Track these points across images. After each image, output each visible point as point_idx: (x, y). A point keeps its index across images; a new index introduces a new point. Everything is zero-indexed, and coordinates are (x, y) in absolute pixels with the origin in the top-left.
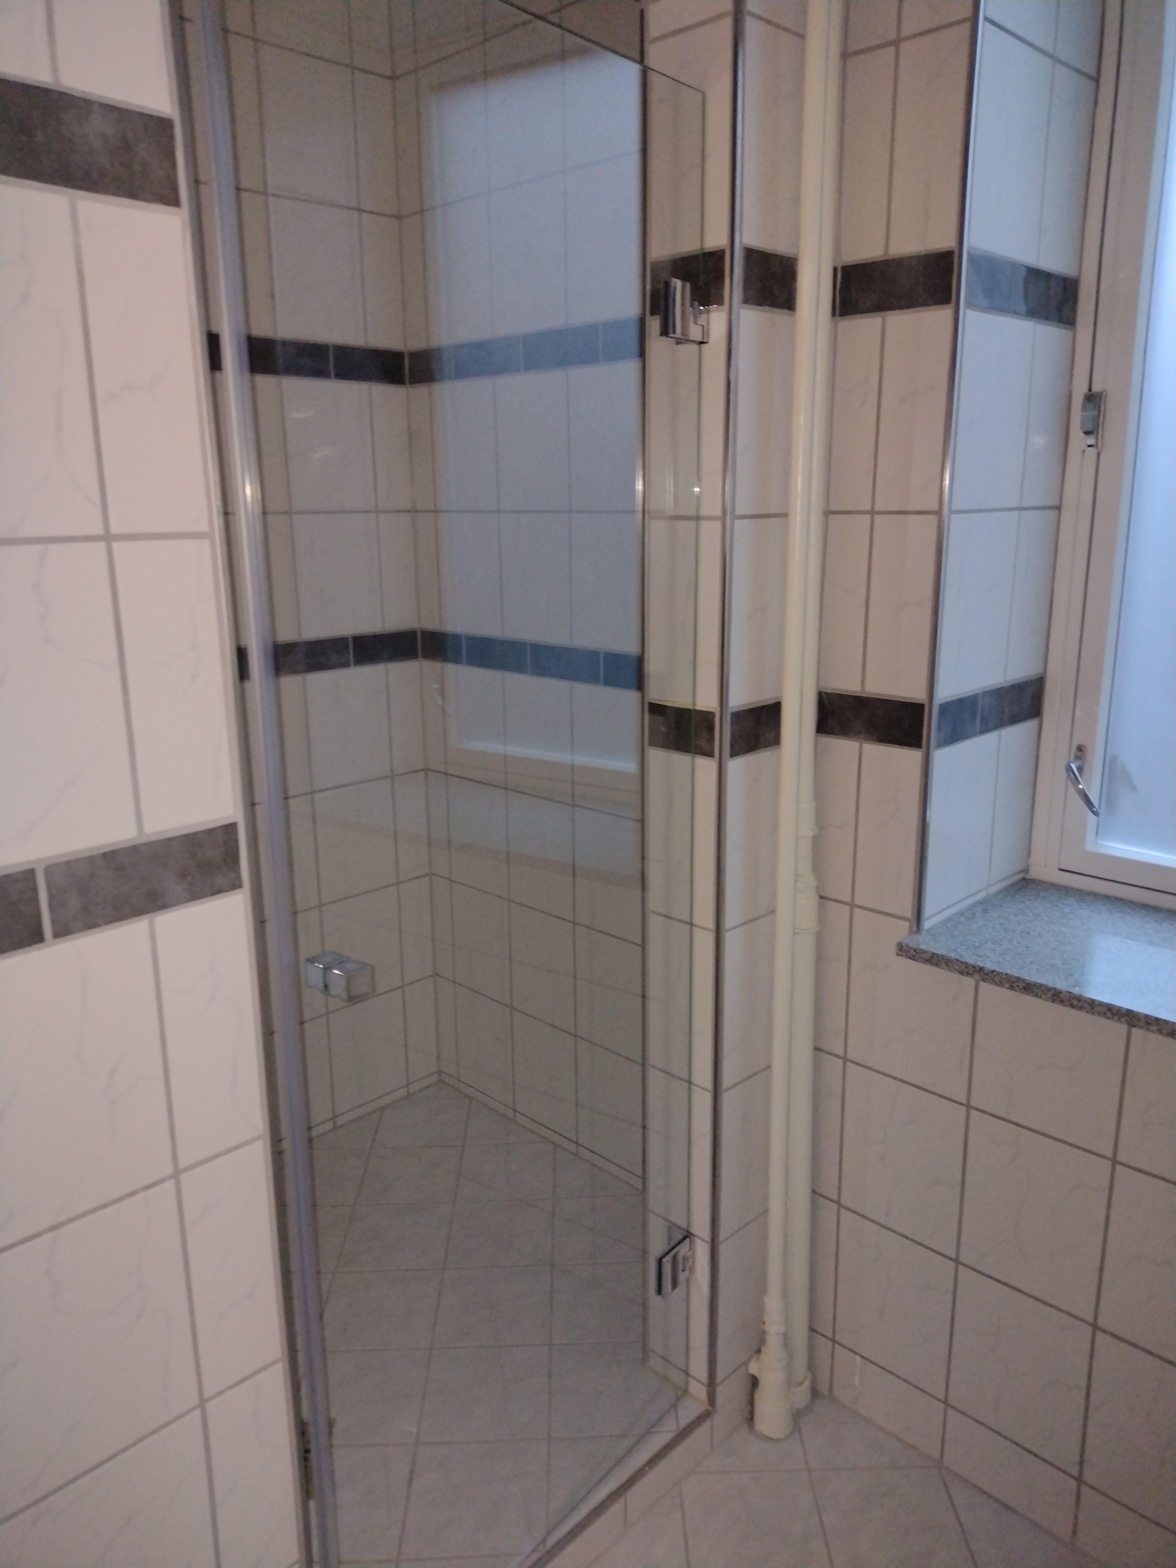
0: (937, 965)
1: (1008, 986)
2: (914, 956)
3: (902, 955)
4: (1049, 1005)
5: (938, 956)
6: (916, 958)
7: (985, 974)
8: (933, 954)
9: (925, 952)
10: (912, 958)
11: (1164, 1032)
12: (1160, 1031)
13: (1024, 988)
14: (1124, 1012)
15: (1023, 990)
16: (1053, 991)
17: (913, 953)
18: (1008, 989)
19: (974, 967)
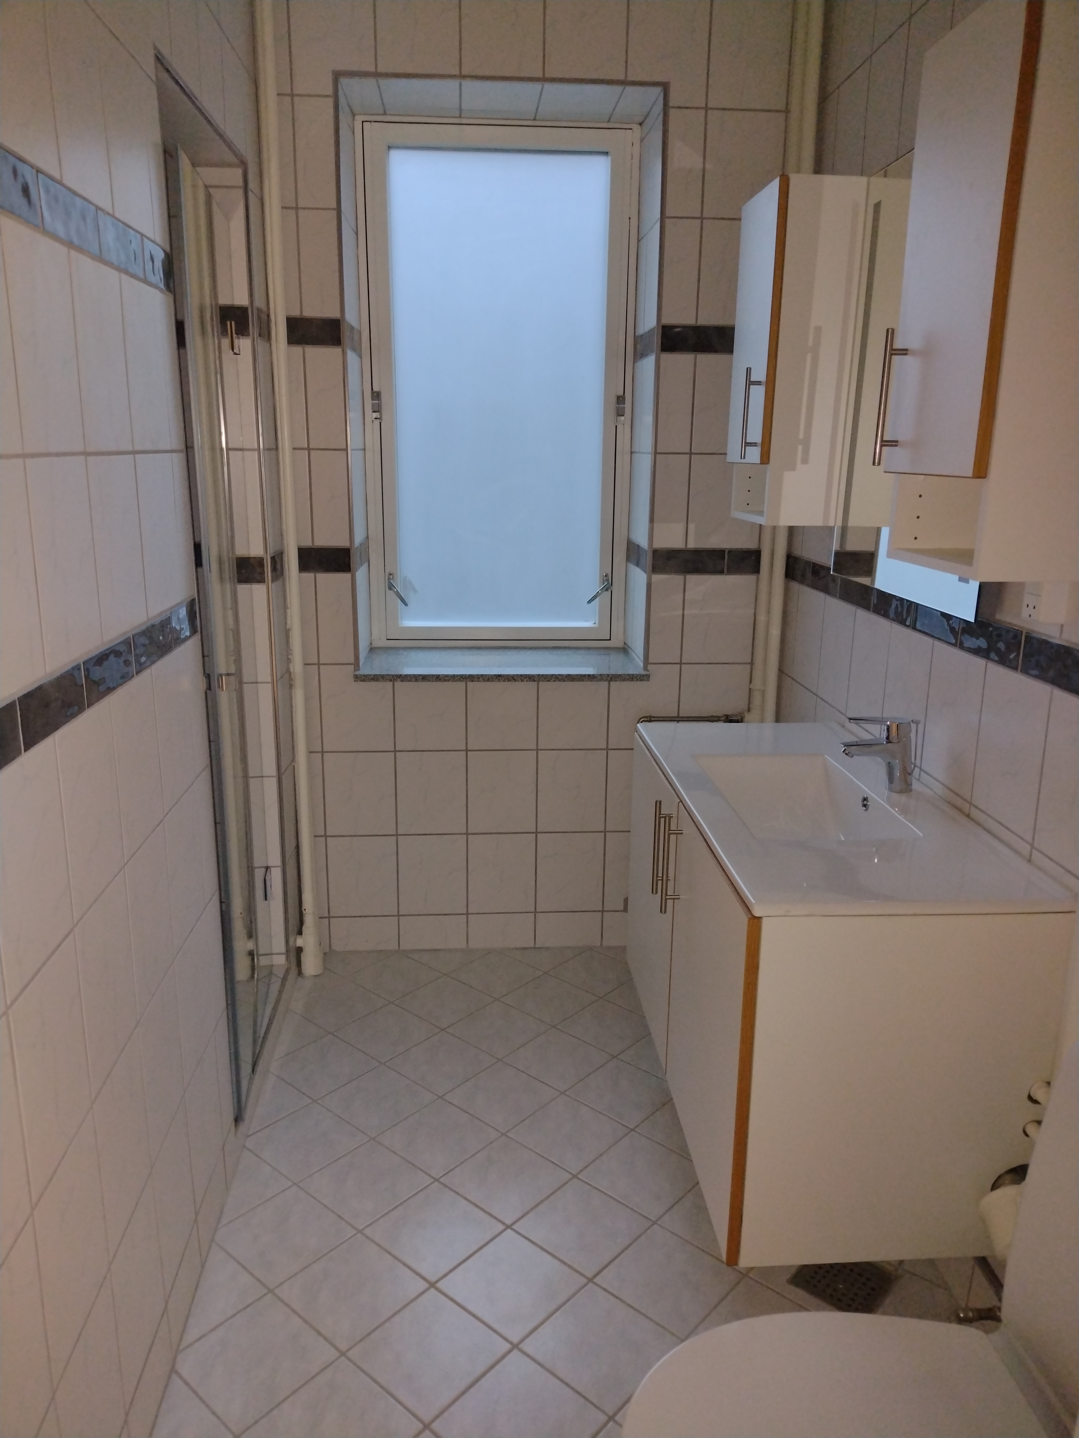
0: (377, 680)
1: (414, 680)
2: (364, 679)
3: (357, 681)
4: (435, 683)
5: (377, 675)
6: (365, 680)
7: (403, 678)
8: (374, 675)
9: (370, 675)
10: (364, 681)
11: (485, 680)
12: (484, 680)
13: (422, 679)
14: (468, 676)
15: (422, 680)
16: (436, 676)
17: (364, 677)
18: (415, 681)
19: (397, 675)
